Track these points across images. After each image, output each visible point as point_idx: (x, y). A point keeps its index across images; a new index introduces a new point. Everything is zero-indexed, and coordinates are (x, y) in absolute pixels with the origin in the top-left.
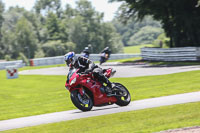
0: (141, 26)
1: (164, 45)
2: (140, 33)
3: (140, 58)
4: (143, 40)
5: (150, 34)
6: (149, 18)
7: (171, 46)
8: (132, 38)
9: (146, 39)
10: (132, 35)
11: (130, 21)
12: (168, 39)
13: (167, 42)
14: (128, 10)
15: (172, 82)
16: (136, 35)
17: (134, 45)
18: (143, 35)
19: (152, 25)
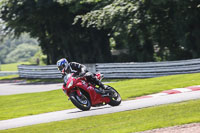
0: (18, 44)
1: (41, 62)
2: (16, 51)
3: (18, 76)
4: (20, 57)
5: (27, 52)
6: (25, 36)
7: (48, 64)
8: (8, 56)
9: (23, 57)
10: (8, 52)
11: (7, 38)
12: (45, 57)
13: (43, 60)
14: (4, 27)
15: (51, 99)
16: (12, 53)
17: (10, 62)
18: (19, 52)
19: (29, 42)
